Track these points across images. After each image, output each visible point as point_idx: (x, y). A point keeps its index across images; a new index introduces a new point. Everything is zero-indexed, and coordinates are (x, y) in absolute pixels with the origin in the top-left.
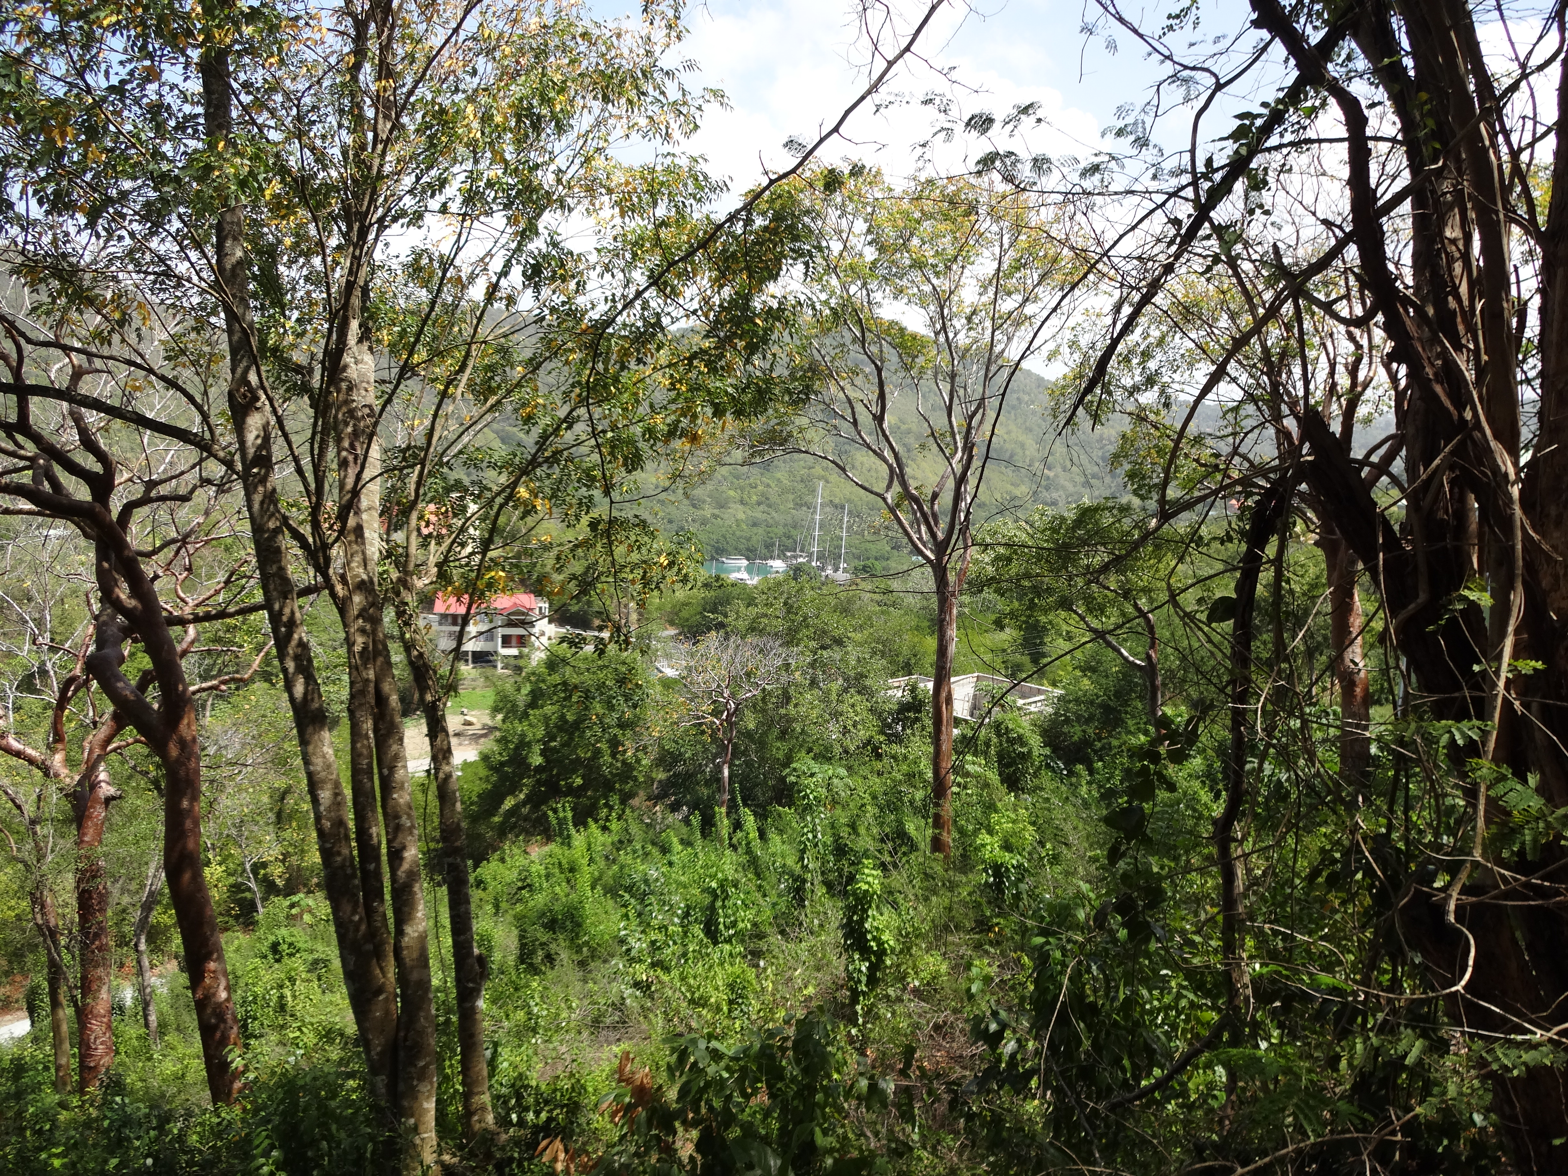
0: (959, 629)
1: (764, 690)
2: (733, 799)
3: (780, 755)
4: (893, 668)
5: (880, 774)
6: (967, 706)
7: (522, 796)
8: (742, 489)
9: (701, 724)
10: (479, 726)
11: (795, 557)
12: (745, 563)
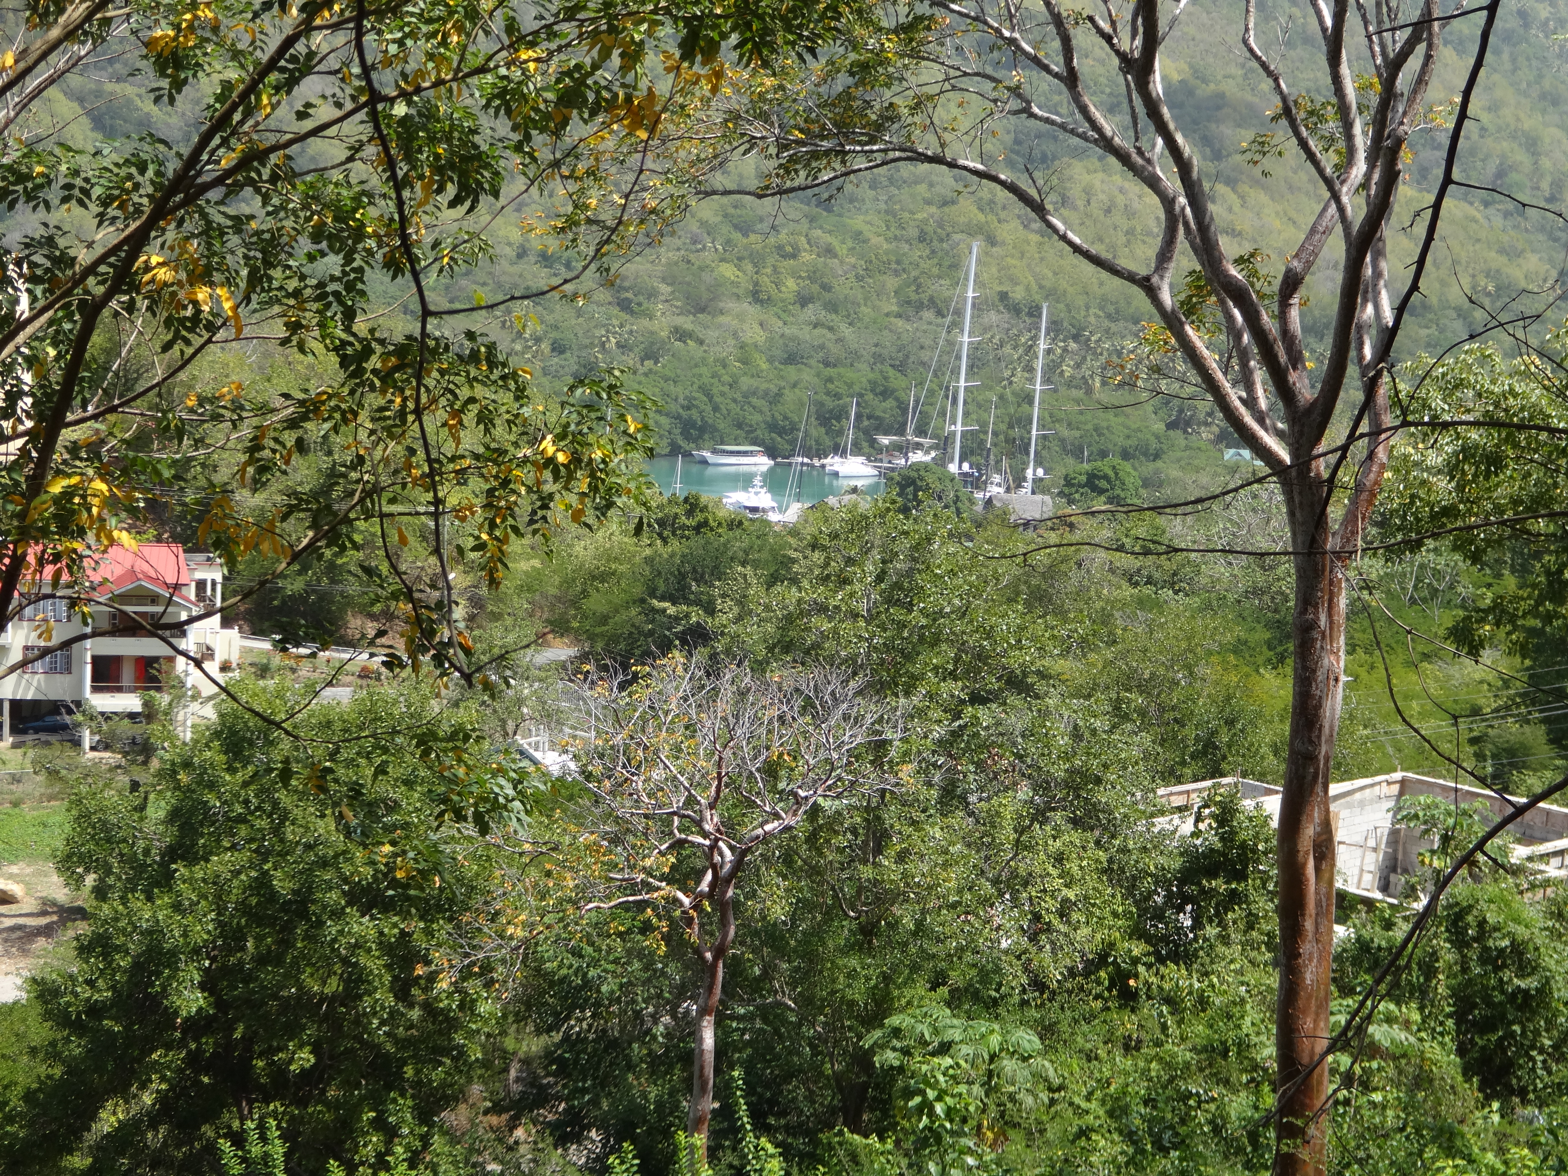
0: (1351, 650)
1: (816, 810)
2: (726, 1112)
3: (858, 993)
4: (1169, 756)
5: (1130, 1046)
6: (1373, 862)
7: (147, 1099)
8: (757, 260)
9: (641, 906)
10: (29, 905)
11: (903, 449)
12: (764, 463)
